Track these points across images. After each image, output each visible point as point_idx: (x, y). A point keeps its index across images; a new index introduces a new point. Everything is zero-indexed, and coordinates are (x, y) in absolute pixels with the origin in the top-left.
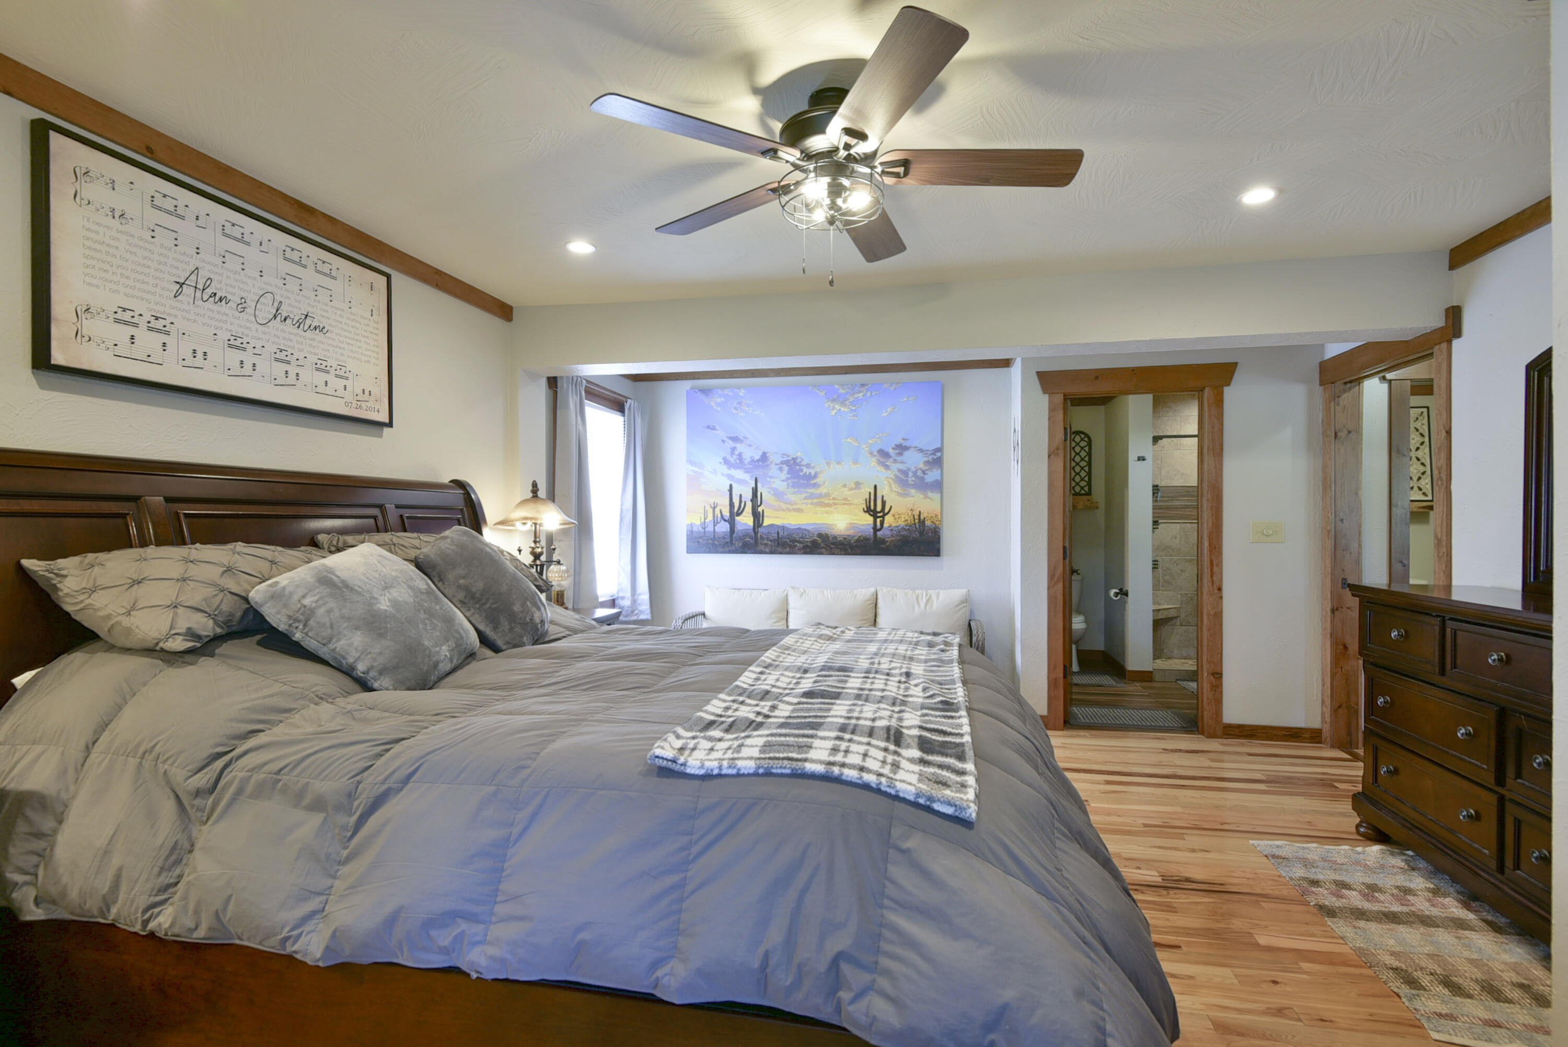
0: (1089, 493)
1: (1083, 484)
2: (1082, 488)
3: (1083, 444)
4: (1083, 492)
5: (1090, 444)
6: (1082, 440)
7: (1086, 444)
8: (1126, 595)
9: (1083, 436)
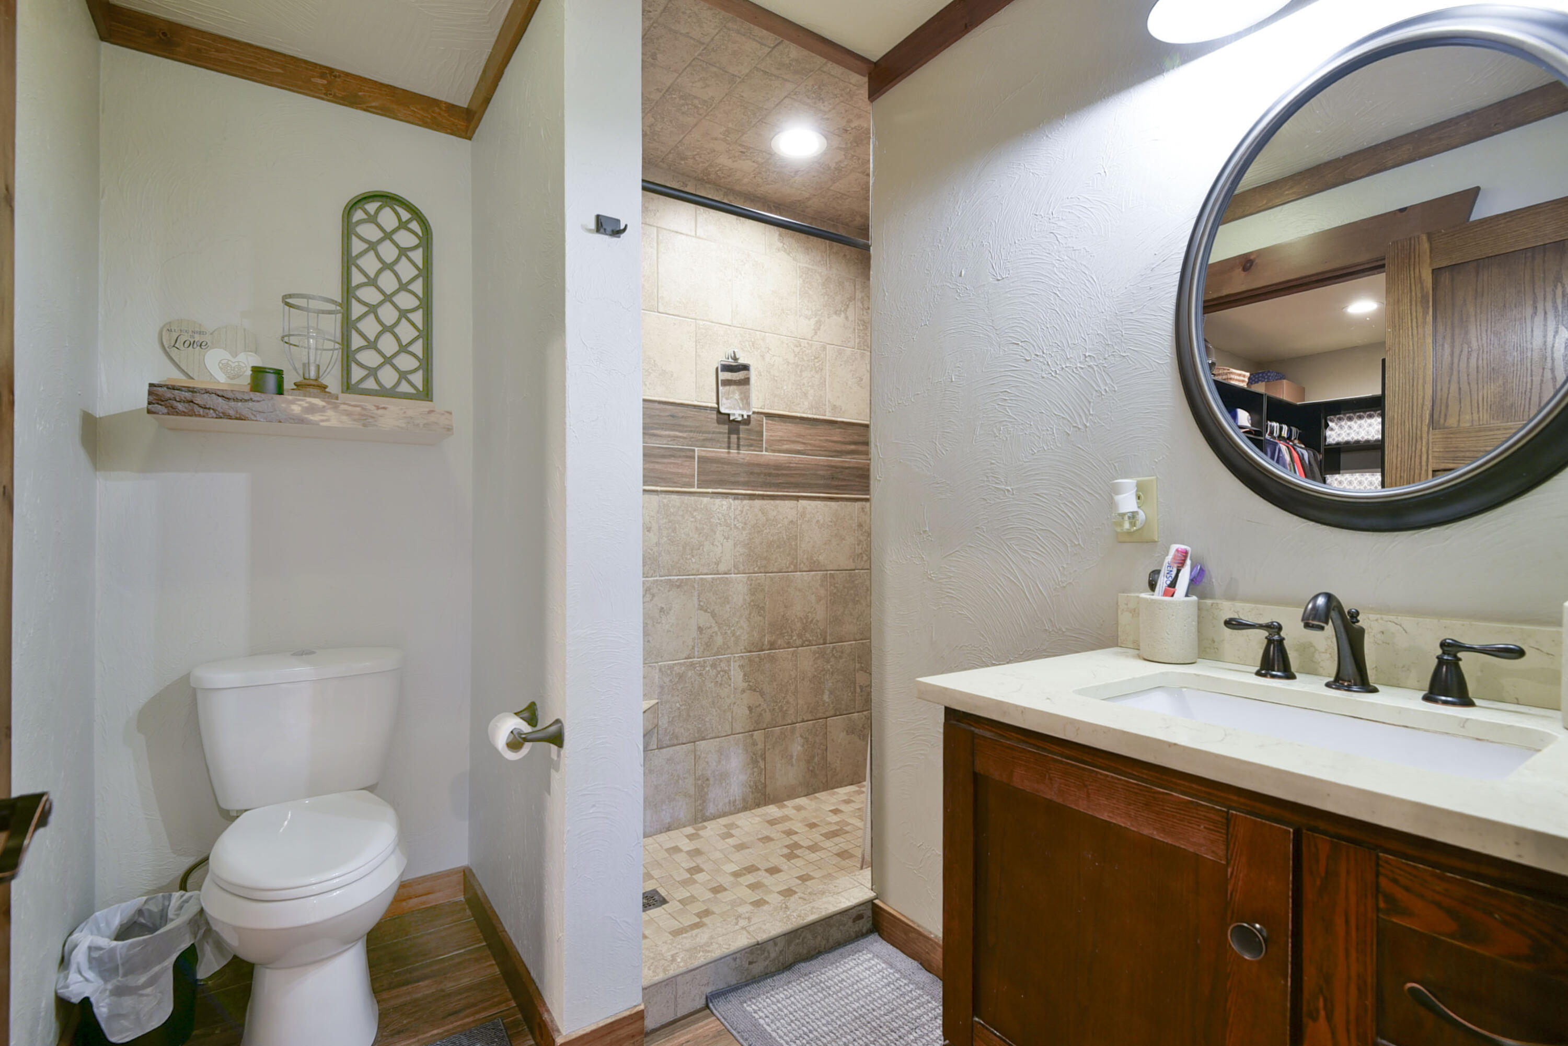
0: (426, 394)
1: (406, 362)
2: (403, 375)
3: (406, 239)
4: (404, 387)
5: (426, 240)
6: (403, 225)
7: (414, 241)
8: (557, 739)
9: (405, 215)
